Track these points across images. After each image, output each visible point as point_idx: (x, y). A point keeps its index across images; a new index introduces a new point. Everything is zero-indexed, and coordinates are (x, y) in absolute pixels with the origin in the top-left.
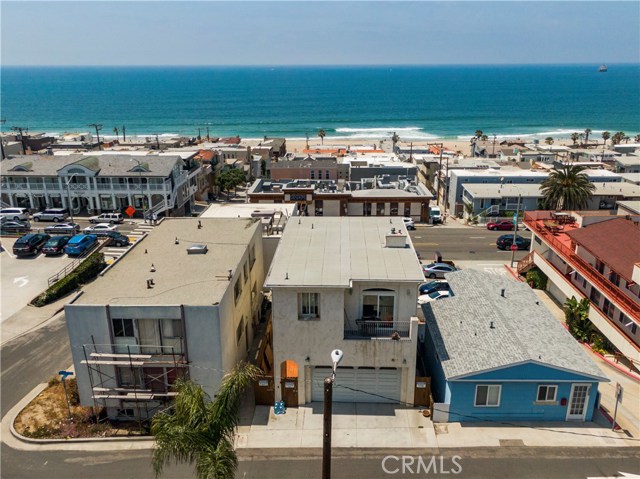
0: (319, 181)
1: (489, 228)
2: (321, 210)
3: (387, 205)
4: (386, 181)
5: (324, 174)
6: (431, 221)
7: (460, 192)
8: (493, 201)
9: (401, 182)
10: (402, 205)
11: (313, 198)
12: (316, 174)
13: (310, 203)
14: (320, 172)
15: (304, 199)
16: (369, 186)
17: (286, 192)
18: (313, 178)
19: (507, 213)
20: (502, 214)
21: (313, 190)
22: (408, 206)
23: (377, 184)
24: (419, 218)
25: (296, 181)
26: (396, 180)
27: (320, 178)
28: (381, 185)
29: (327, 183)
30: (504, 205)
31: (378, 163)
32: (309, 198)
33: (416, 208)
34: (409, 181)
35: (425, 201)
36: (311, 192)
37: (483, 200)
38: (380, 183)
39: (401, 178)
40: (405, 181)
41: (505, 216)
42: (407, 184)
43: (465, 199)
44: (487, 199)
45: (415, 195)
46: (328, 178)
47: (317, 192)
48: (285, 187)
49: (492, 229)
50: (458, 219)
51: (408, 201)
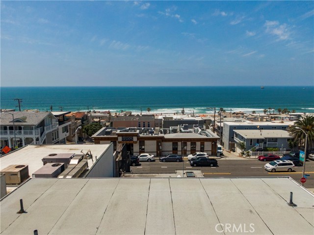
0: (143, 129)
1: (259, 160)
2: (143, 147)
3: (189, 143)
4: (185, 128)
5: (146, 124)
6: (219, 154)
7: (232, 135)
8: (258, 141)
9: (196, 128)
10: (198, 144)
11: (138, 139)
12: (142, 124)
13: (136, 142)
14: (144, 123)
15: (132, 140)
16: (175, 131)
17: (119, 135)
18: (139, 127)
19: (268, 148)
20: (265, 149)
21: (138, 134)
22: (202, 144)
23: (180, 130)
24: (210, 153)
25: (128, 128)
26: (192, 128)
27: (144, 127)
28: (183, 130)
29: (148, 130)
30: (265, 143)
31: (180, 118)
32: (135, 139)
33: (208, 146)
34: (200, 128)
35: (214, 141)
36: (137, 135)
37: (251, 140)
38: (182, 129)
39: (195, 126)
40: (198, 128)
41: (267, 151)
42: (200, 130)
43: (237, 140)
44: (254, 139)
45: (205, 137)
46: (149, 126)
47: (141, 135)
48: (118, 132)
49: (263, 160)
50: (232, 152)
51: (202, 141)
